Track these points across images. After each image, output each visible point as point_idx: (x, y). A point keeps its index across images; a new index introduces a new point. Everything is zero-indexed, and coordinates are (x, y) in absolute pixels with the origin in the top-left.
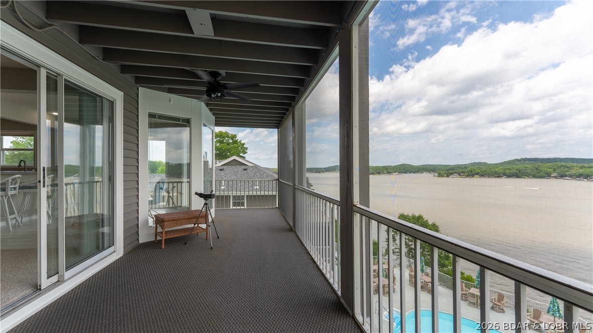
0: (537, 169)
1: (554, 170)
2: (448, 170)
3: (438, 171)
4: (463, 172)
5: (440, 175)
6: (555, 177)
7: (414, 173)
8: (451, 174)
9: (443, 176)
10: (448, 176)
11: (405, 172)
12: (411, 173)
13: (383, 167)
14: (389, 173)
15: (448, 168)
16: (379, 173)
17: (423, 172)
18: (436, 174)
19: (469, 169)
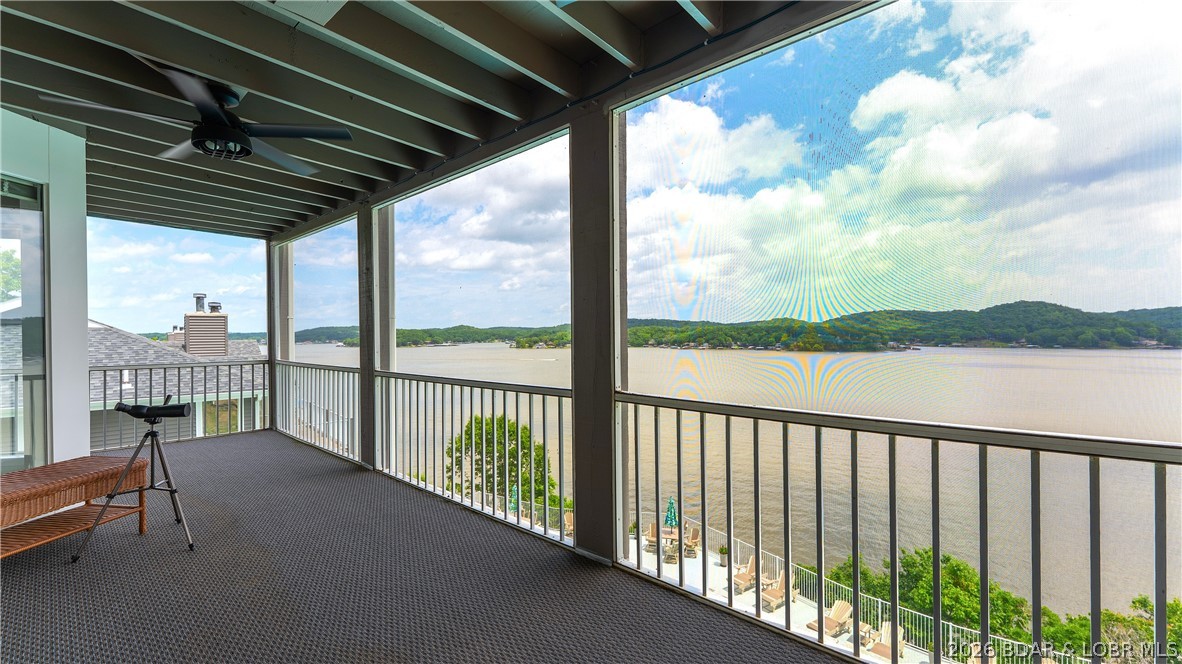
0: (635, 334)
1: (652, 335)
2: (531, 336)
3: (517, 338)
4: (551, 340)
5: (520, 346)
6: (653, 345)
7: (479, 342)
8: (536, 342)
9: (523, 347)
10: (530, 347)
11: (464, 341)
12: (473, 342)
13: (425, 331)
14: (435, 343)
15: (530, 333)
16: (416, 343)
17: (493, 340)
18: (514, 344)
19: (559, 334)
